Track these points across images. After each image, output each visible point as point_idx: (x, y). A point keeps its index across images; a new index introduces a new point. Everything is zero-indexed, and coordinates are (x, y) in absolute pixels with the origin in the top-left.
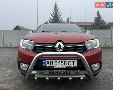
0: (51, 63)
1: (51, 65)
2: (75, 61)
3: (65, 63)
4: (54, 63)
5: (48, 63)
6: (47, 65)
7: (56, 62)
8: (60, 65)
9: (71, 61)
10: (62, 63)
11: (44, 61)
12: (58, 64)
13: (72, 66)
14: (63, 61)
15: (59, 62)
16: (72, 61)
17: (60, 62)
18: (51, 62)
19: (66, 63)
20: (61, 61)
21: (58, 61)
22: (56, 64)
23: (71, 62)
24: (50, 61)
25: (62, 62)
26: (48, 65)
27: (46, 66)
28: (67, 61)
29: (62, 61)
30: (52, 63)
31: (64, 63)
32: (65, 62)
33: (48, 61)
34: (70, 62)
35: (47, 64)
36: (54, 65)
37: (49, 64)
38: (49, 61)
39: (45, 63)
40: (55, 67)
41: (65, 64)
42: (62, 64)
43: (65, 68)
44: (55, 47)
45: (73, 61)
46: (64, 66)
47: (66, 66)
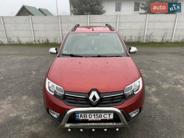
0: (84, 116)
1: (84, 118)
2: (111, 114)
3: (100, 116)
4: (88, 116)
5: (81, 116)
6: (80, 118)
7: (90, 116)
8: (95, 118)
9: (107, 114)
10: (96, 116)
11: (77, 115)
12: (93, 117)
13: (108, 118)
17: (94, 115)
19: (101, 116)
20: (96, 114)
21: (92, 114)
22: (90, 117)
24: (84, 115)
26: (81, 118)
27: (79, 118)
28: (103, 114)
29: (96, 115)
30: (86, 116)
31: (99, 116)
32: (100, 115)
33: (81, 115)
34: (105, 115)
35: (81, 117)
36: (88, 118)
37: (82, 117)
39: (78, 116)
40: (89, 120)
41: (100, 117)
42: (97, 117)
43: (100, 120)
44: (89, 98)
45: (109, 114)
46: (99, 118)
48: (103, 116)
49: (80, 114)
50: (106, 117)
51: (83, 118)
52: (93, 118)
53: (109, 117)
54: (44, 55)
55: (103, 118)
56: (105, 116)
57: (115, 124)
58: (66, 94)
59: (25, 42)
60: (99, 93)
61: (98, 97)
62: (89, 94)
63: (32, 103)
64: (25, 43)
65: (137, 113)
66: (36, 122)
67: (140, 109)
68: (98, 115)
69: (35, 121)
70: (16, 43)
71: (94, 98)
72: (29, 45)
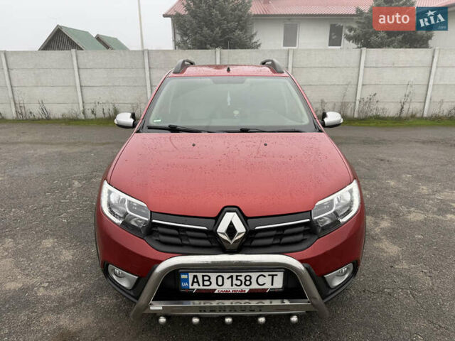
0: (204, 281)
1: (204, 285)
2: (276, 275)
3: (246, 280)
4: (213, 280)
5: (195, 280)
6: (192, 285)
7: (220, 279)
8: (232, 285)
9: (266, 274)
10: (237, 279)
11: (183, 276)
12: (227, 283)
13: (268, 286)
14: (241, 276)
15: (228, 278)
16: (269, 275)
17: (231, 277)
18: (206, 278)
19: (250, 280)
20: (235, 275)
21: (226, 275)
22: (220, 283)
23: (264, 276)
24: (203, 276)
25: (239, 278)
26: (196, 286)
27: (191, 287)
28: (254, 275)
29: (237, 276)
30: (209, 280)
31: (243, 281)
32: (248, 278)
33: (195, 276)
34: (261, 277)
35: (193, 282)
36: (214, 286)
37: (198, 282)
38: (200, 275)
39: (187, 280)
40: (216, 292)
41: (248, 283)
42: (239, 283)
43: (246, 292)
44: (218, 231)
45: (273, 276)
46: (243, 287)
47: (251, 287)
48: (254, 280)
49: (191, 276)
50: (264, 284)
51: (199, 285)
52: (227, 287)
53: (272, 284)
54: (104, 144)
55: (254, 286)
56: (261, 280)
57: (287, 302)
58: (154, 221)
59: (59, 115)
60: (245, 219)
61: (240, 228)
62: (218, 219)
63: (67, 255)
64: (60, 117)
65: (347, 276)
66: (73, 304)
67: (353, 264)
68: (242, 279)
69: (72, 301)
70: (37, 117)
71: (231, 230)
72: (70, 121)
